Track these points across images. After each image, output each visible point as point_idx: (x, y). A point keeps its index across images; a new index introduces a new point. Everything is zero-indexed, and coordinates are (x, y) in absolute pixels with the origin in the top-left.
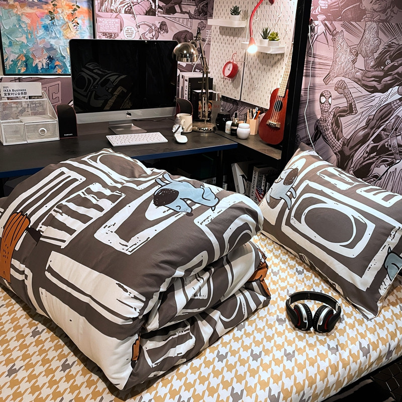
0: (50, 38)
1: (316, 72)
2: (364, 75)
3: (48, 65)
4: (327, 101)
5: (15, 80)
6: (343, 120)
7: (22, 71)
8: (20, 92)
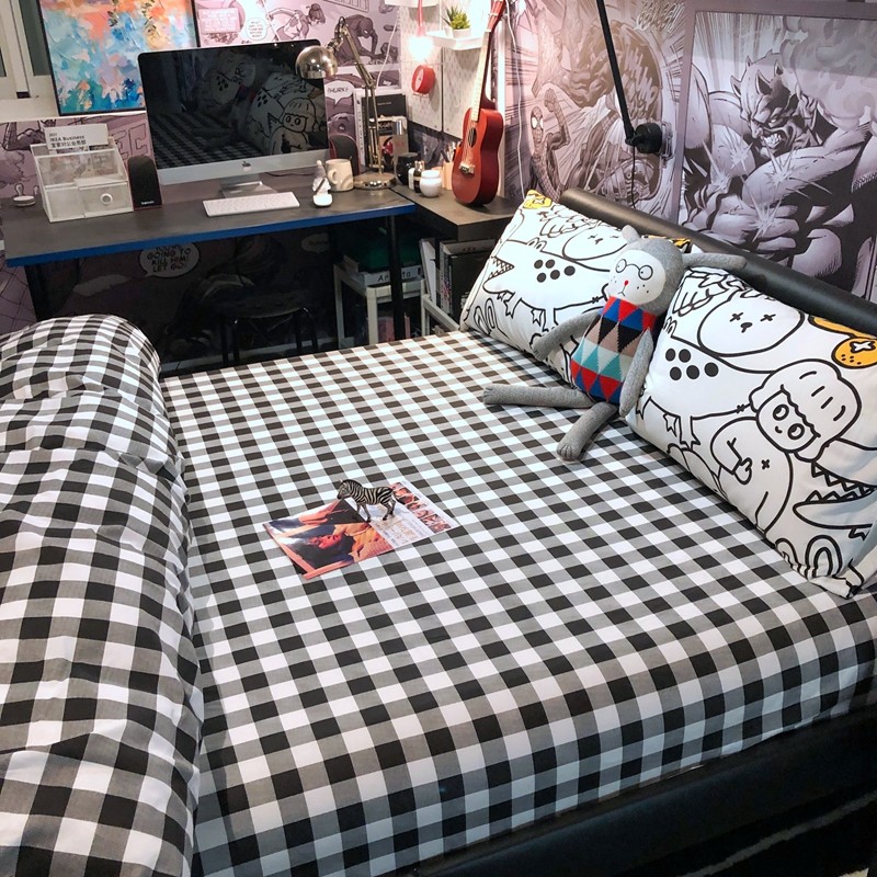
0: (127, 50)
1: (524, 77)
2: (571, 80)
3: (126, 93)
4: (538, 125)
5: (76, 122)
6: (557, 153)
7: (87, 107)
8: (75, 141)
